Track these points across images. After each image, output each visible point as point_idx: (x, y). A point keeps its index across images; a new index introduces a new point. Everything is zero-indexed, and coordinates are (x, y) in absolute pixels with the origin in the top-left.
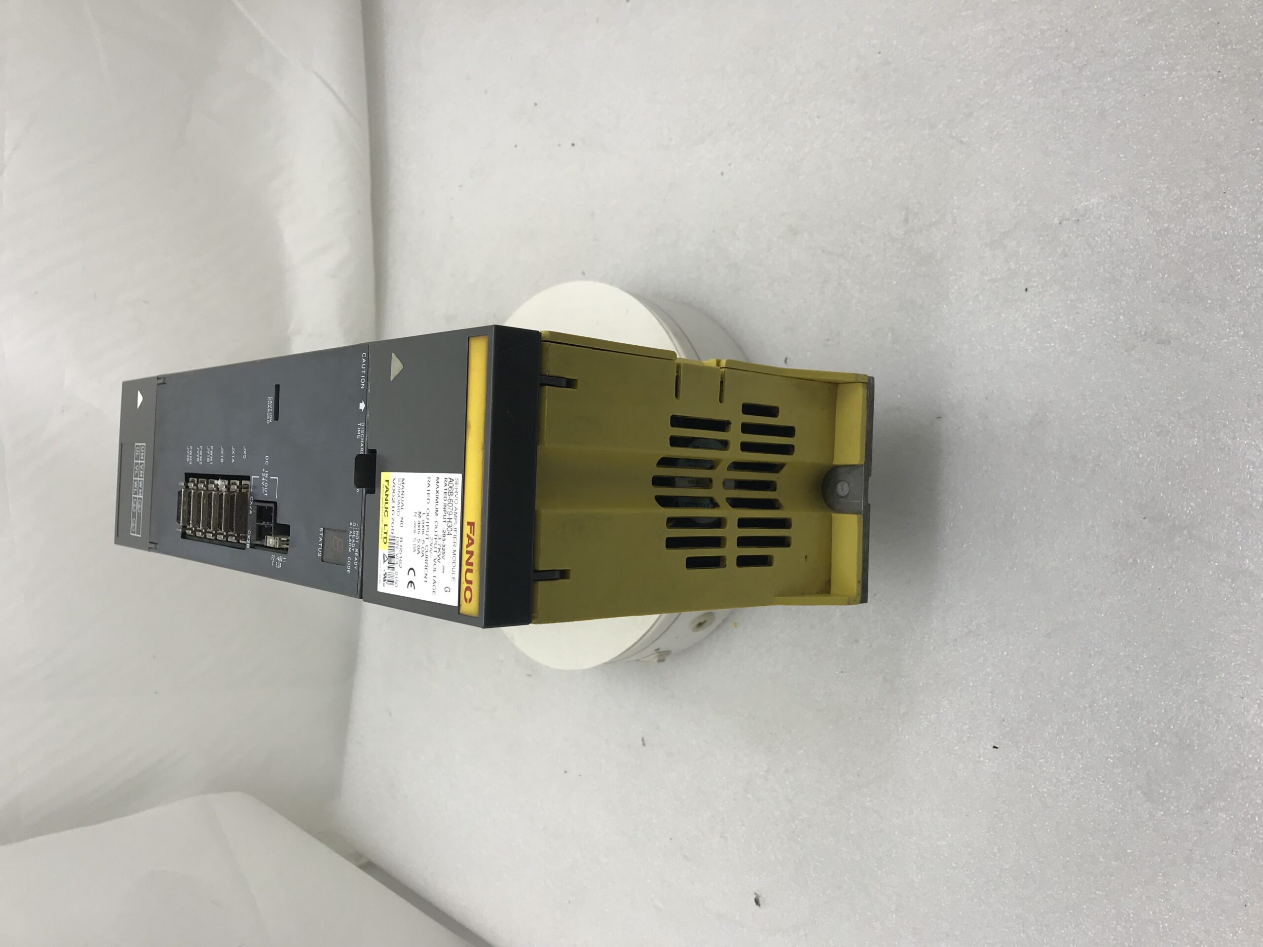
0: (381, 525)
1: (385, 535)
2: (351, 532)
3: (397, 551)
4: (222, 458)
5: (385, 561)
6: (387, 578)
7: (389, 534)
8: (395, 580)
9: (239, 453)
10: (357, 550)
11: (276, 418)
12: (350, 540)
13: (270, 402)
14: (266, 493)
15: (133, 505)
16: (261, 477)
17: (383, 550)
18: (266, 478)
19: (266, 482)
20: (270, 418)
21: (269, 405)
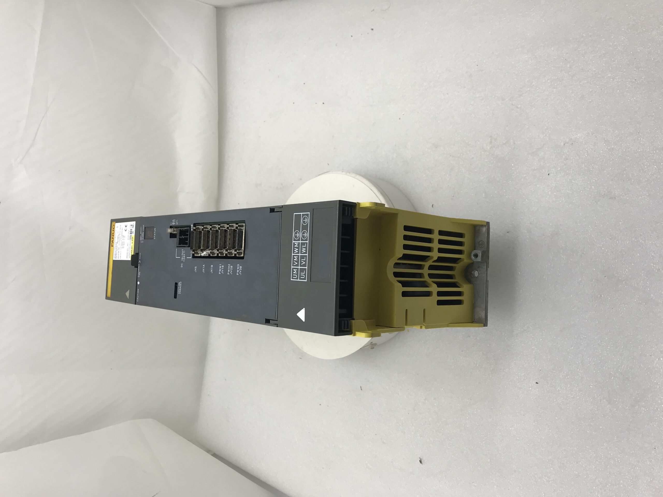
0: (134, 243)
1: (133, 240)
2: (143, 239)
3: (129, 236)
4: (212, 267)
5: (133, 231)
6: (133, 226)
7: (131, 240)
8: (131, 226)
9: (200, 269)
10: (141, 233)
11: (176, 284)
12: (143, 236)
13: (180, 291)
14: (183, 251)
15: (307, 235)
16: (186, 258)
17: (133, 235)
18: (182, 257)
19: (183, 256)
20: (180, 284)
21: (180, 290)
